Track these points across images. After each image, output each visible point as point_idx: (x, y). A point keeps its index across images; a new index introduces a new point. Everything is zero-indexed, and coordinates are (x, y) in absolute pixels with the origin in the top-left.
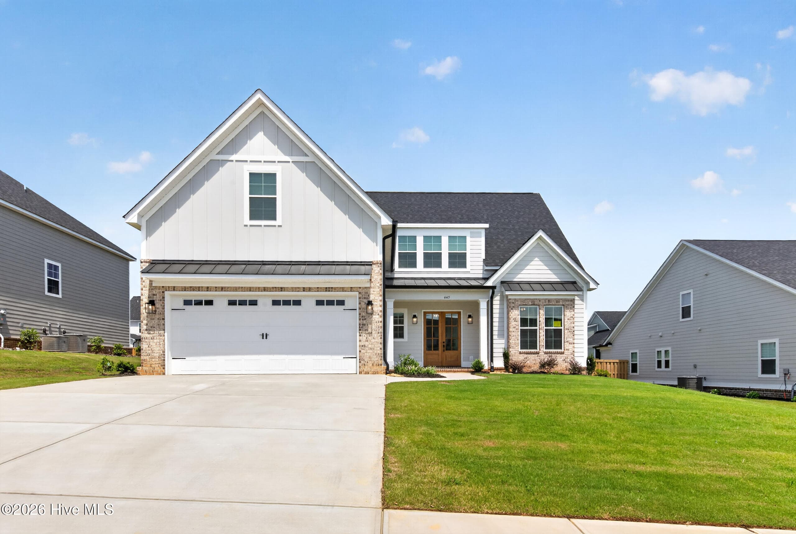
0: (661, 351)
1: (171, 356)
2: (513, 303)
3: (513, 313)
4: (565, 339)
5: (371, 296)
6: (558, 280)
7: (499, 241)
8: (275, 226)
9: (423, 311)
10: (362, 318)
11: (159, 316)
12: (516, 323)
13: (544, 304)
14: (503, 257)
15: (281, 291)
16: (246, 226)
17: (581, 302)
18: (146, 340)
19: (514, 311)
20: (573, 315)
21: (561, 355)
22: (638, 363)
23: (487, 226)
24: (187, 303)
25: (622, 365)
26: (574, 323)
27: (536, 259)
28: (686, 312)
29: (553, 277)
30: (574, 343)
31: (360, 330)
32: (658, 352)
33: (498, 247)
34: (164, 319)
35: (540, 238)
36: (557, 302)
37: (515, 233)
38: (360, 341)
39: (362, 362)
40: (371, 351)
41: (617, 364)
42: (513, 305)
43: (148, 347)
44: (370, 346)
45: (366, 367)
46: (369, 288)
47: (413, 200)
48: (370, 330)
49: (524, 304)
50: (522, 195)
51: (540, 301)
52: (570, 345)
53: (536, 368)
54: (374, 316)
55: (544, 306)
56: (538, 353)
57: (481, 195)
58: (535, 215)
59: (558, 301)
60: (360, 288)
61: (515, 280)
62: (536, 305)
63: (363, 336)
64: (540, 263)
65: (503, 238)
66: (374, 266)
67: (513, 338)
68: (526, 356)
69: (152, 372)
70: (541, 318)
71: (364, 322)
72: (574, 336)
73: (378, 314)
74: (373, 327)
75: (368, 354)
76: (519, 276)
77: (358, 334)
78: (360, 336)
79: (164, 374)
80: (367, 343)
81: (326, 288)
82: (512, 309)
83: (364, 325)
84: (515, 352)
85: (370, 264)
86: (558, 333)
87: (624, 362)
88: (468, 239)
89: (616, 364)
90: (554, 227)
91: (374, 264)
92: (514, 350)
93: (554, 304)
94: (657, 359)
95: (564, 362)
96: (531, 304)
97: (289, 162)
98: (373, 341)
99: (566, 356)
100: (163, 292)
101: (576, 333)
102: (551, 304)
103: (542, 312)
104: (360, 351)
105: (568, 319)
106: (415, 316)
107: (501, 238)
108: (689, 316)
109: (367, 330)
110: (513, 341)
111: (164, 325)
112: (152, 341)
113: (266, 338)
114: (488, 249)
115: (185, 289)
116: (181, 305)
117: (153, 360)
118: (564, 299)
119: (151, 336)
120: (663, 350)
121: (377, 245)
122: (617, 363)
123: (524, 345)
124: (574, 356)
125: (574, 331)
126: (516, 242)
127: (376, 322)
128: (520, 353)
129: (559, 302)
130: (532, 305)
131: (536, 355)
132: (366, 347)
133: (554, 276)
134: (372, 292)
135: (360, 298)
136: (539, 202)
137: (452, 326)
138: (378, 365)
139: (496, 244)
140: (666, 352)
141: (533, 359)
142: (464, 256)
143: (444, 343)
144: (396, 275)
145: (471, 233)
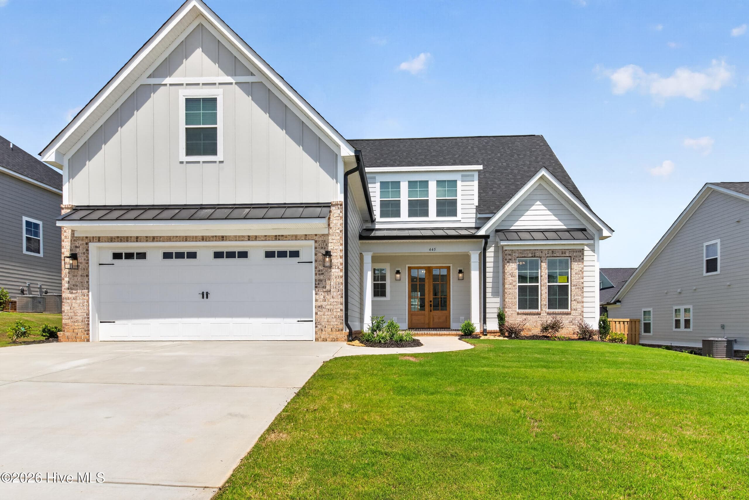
0: (679, 310)
1: (99, 318)
2: (510, 255)
3: (510, 267)
4: (573, 297)
5: (330, 245)
6: (564, 227)
7: (495, 186)
8: (215, 162)
9: (407, 266)
10: (319, 273)
11: (83, 272)
12: (513, 278)
13: (546, 256)
14: (499, 204)
15: (223, 240)
16: (182, 162)
17: (591, 253)
18: (68, 301)
19: (511, 264)
20: (583, 268)
21: (567, 317)
22: (651, 322)
23: (480, 167)
24: (117, 256)
25: (633, 323)
26: (583, 278)
27: (538, 203)
28: (712, 265)
29: (559, 225)
30: (583, 302)
31: (316, 287)
32: (676, 310)
33: (494, 192)
34: (88, 276)
35: (543, 178)
36: (562, 253)
37: (513, 177)
38: (316, 300)
39: (319, 327)
40: (329, 313)
41: (628, 324)
42: (510, 257)
43: (71, 309)
44: (328, 307)
45: (324, 333)
46: (328, 235)
47: (401, 146)
48: (328, 287)
49: (523, 256)
50: (522, 137)
51: (542, 252)
52: (579, 304)
53: (537, 331)
54: (333, 270)
55: (547, 258)
56: (540, 314)
57: (477, 139)
58: (537, 158)
59: (563, 252)
60: (316, 235)
61: (512, 228)
62: (537, 257)
63: (320, 294)
64: (543, 207)
65: (500, 182)
66: (333, 208)
67: (509, 295)
68: (525, 317)
69: (75, 339)
70: (543, 271)
71: (322, 277)
72: (583, 293)
73: (338, 268)
74: (332, 283)
75: (325, 317)
76: (517, 223)
77: (314, 292)
78: (316, 294)
79: (88, 340)
80: (324, 304)
81: (276, 236)
82: (508, 262)
83: (321, 280)
84: (512, 312)
85: (328, 205)
86: (564, 289)
87: (635, 322)
88: (459, 183)
89: (626, 323)
90: (558, 170)
91: (334, 205)
92: (510, 310)
93: (558, 255)
94: (674, 319)
95: (572, 324)
96: (530, 255)
97: (232, 84)
98: (332, 300)
99: (573, 317)
100: (87, 244)
101: (585, 289)
102: (555, 255)
103: (544, 265)
104: (316, 314)
105: (576, 274)
106: (398, 272)
107: (497, 183)
108: (716, 270)
109: (324, 287)
110: (510, 300)
111: (88, 282)
112: (74, 301)
113: (207, 298)
114: (482, 195)
115: (111, 239)
116: (109, 258)
117: (76, 324)
118: (571, 249)
119: (74, 295)
120: (682, 308)
121: (337, 182)
122: (628, 322)
123: (522, 305)
124: (583, 317)
125: (583, 288)
126: (514, 187)
127: (336, 278)
128: (518, 314)
129: (565, 254)
130: (532, 257)
131: (537, 316)
132: (324, 308)
133: (559, 223)
134: (330, 241)
135: (316, 248)
136: (542, 144)
137: (440, 283)
138: (338, 330)
139: (491, 189)
140: (686, 310)
141: (534, 320)
142: (454, 203)
143: (431, 301)
144: (377, 226)
145: (462, 176)
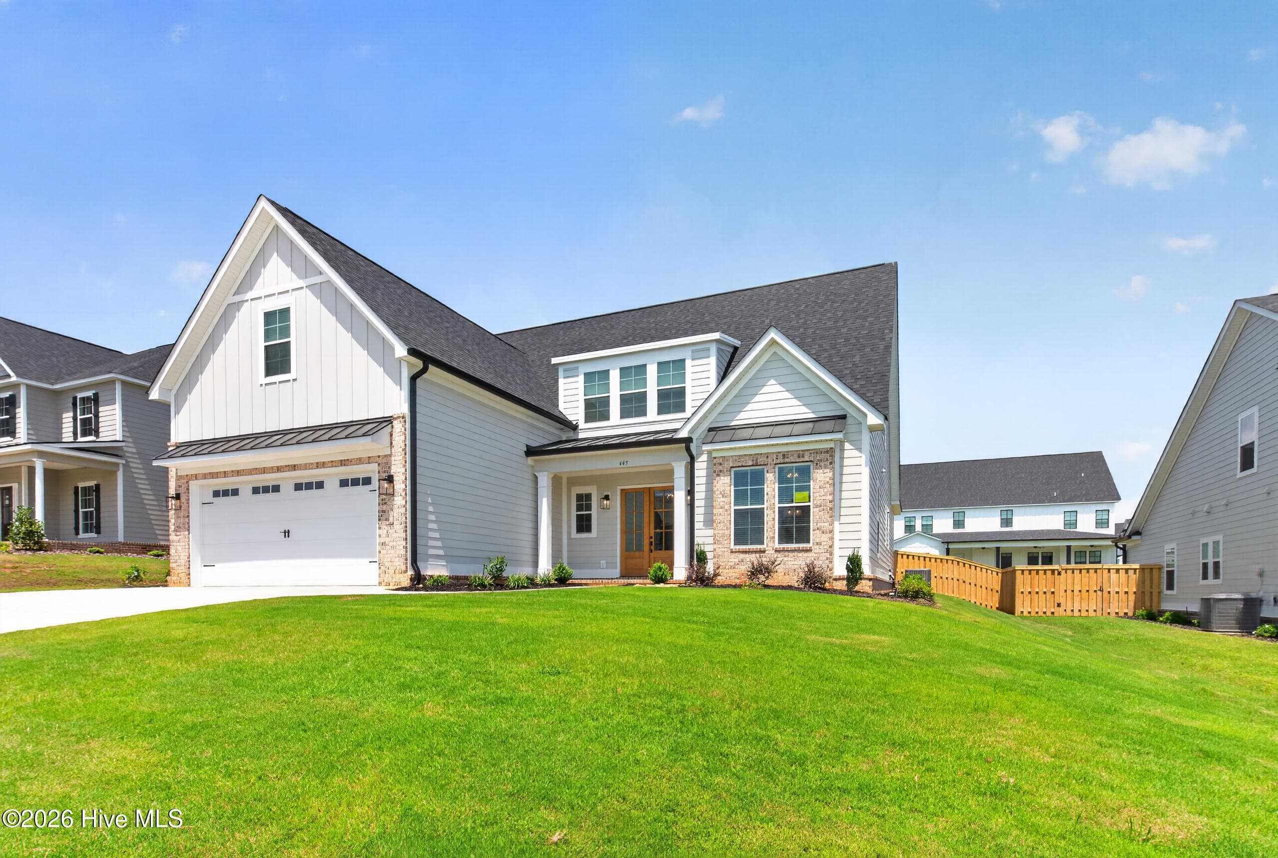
0: (1207, 544)
1: (202, 562)
2: (721, 464)
3: (721, 482)
4: (816, 525)
5: (393, 467)
6: (812, 415)
8: (290, 381)
9: (619, 488)
10: (383, 503)
11: (185, 514)
12: (726, 500)
13: (775, 462)
15: (295, 470)
16: (261, 385)
17: (856, 453)
18: (174, 544)
19: (722, 478)
20: (831, 479)
21: (806, 554)
22: (1175, 569)
24: (216, 494)
25: (1147, 572)
26: (832, 494)
27: (772, 382)
28: (1247, 456)
29: (805, 413)
30: (831, 532)
31: (379, 520)
32: (1203, 544)
34: (188, 516)
35: (773, 342)
36: (799, 457)
38: (380, 536)
39: (382, 568)
40: (392, 551)
41: (1135, 573)
42: (720, 468)
43: (176, 552)
44: (390, 544)
45: (387, 575)
46: (390, 455)
48: (391, 519)
49: (740, 464)
50: (861, 271)
51: (768, 457)
52: (824, 535)
54: (396, 498)
55: (776, 466)
56: (764, 552)
59: (801, 454)
60: (379, 456)
61: (734, 423)
62: (761, 465)
63: (383, 528)
64: (779, 388)
66: (395, 422)
67: (719, 525)
68: (742, 556)
69: (180, 583)
70: (771, 486)
71: (384, 507)
74: (395, 515)
75: (387, 556)
76: (742, 415)
77: (378, 526)
78: (380, 528)
79: (189, 585)
80: (387, 540)
81: (341, 461)
82: (718, 475)
83: (384, 511)
84: (723, 549)
85: (388, 421)
86: (803, 513)
87: (1151, 569)
88: (689, 363)
89: (1131, 572)
91: (399, 419)
92: (720, 546)
93: (793, 461)
94: (1202, 561)
96: (750, 463)
97: (302, 288)
98: (394, 535)
99: (814, 555)
100: (187, 482)
102: (787, 460)
103: (772, 477)
104: (380, 552)
105: (822, 487)
106: (607, 498)
108: (1252, 466)
109: (387, 519)
110: (720, 532)
111: (188, 523)
112: (180, 544)
113: (288, 537)
115: (205, 476)
116: (209, 497)
117: (181, 568)
118: (812, 450)
119: (178, 538)
120: (1210, 540)
121: (401, 389)
123: (740, 538)
127: (398, 508)
129: (803, 456)
130: (753, 465)
131: (760, 555)
132: (387, 545)
133: (804, 409)
134: (393, 462)
135: (379, 472)
136: (886, 278)
137: (664, 510)
138: (400, 572)
140: (1216, 545)
142: (681, 392)
143: (651, 538)
144: (581, 435)
145: (693, 351)
